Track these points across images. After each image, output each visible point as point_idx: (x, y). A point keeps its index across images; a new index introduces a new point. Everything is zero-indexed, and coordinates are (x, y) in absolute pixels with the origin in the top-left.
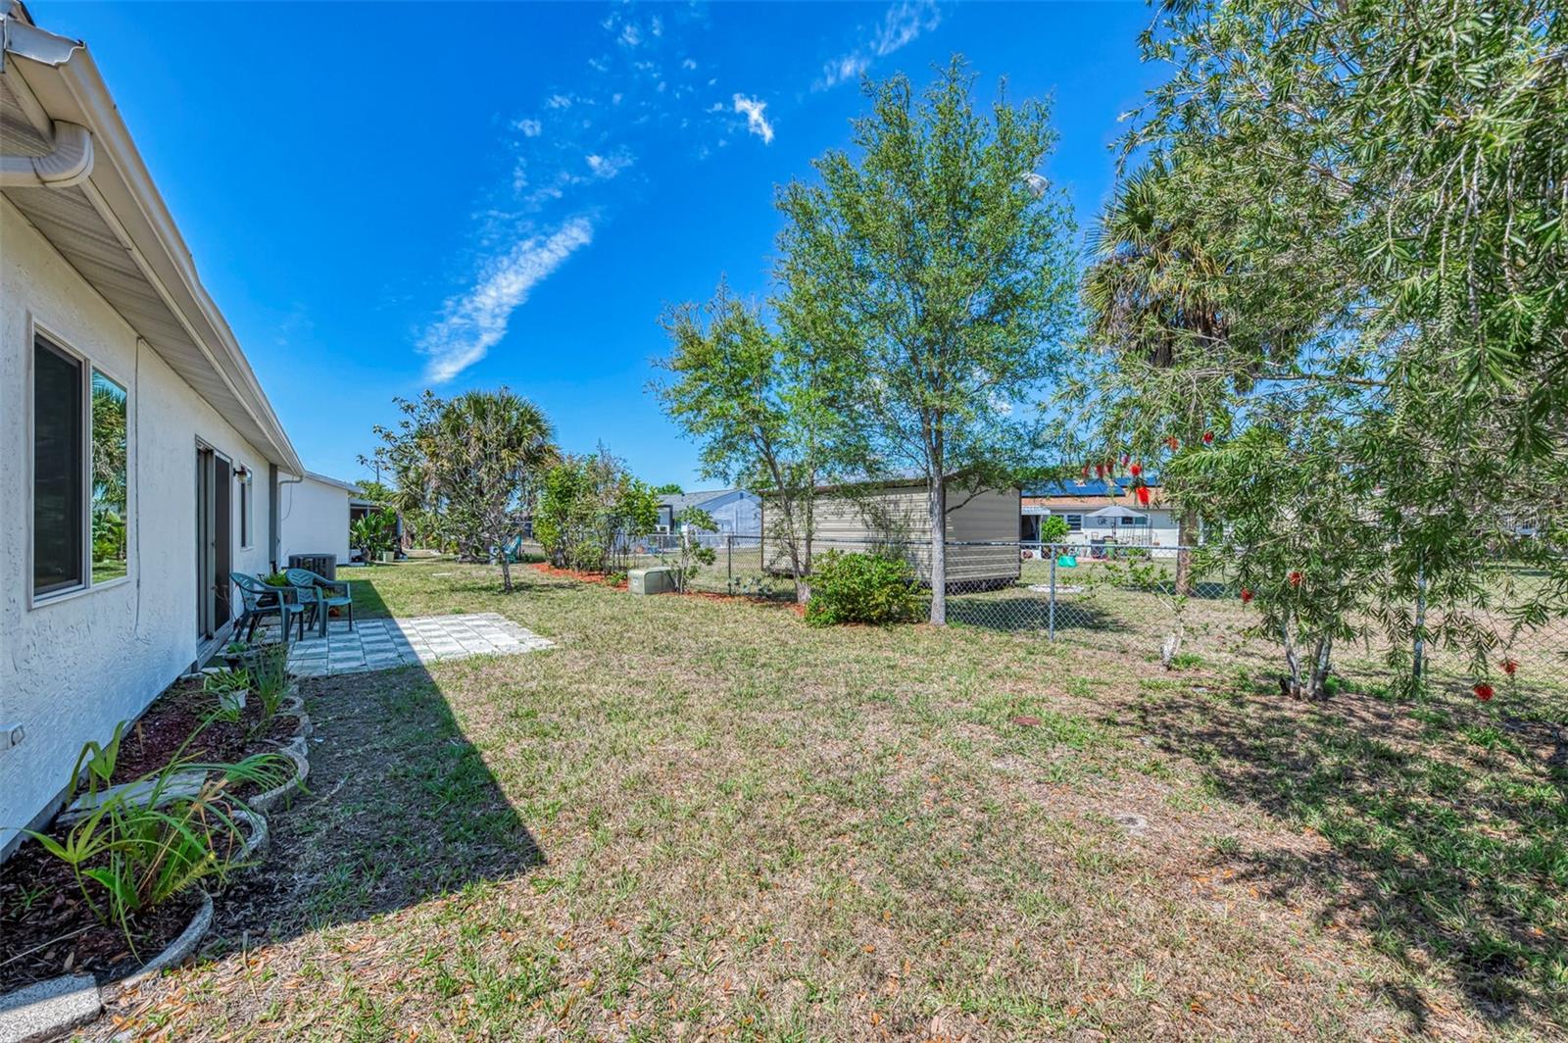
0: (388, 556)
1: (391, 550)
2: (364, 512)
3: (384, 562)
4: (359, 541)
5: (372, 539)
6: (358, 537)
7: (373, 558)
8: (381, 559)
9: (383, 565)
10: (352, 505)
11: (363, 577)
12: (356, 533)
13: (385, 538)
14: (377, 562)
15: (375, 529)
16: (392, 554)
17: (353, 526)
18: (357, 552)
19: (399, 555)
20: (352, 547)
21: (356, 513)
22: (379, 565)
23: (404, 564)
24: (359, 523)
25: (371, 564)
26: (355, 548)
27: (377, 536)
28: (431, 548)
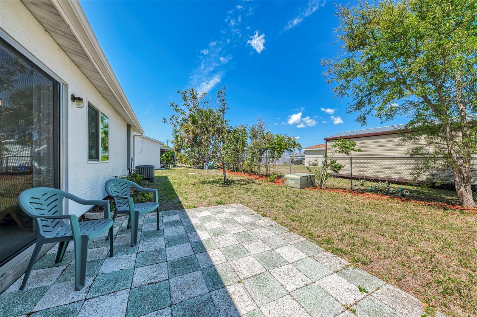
0: (171, 166)
1: (172, 164)
2: (164, 151)
3: (170, 168)
4: (163, 161)
5: (167, 160)
6: (163, 160)
7: (167, 167)
8: (170, 167)
9: (170, 169)
10: (161, 149)
11: (165, 174)
12: (162, 158)
13: (171, 160)
14: (168, 168)
15: (168, 157)
16: (173, 165)
17: (161, 156)
18: (162, 165)
19: (175, 166)
20: (161, 163)
21: (162, 152)
22: (169, 169)
23: (177, 169)
24: (163, 155)
25: (167, 169)
26: (162, 163)
27: (168, 159)
28: (183, 163)
